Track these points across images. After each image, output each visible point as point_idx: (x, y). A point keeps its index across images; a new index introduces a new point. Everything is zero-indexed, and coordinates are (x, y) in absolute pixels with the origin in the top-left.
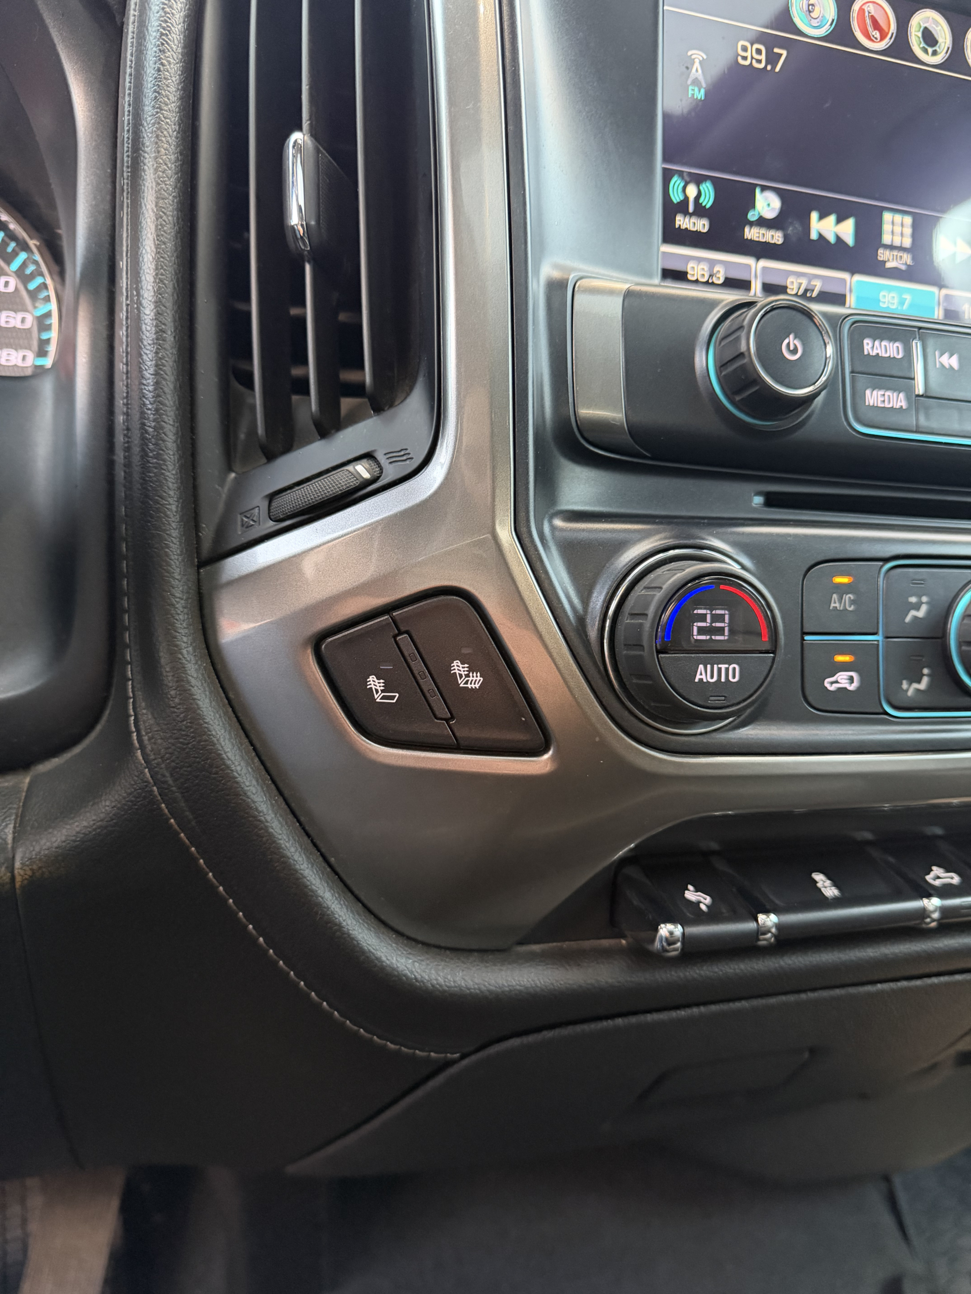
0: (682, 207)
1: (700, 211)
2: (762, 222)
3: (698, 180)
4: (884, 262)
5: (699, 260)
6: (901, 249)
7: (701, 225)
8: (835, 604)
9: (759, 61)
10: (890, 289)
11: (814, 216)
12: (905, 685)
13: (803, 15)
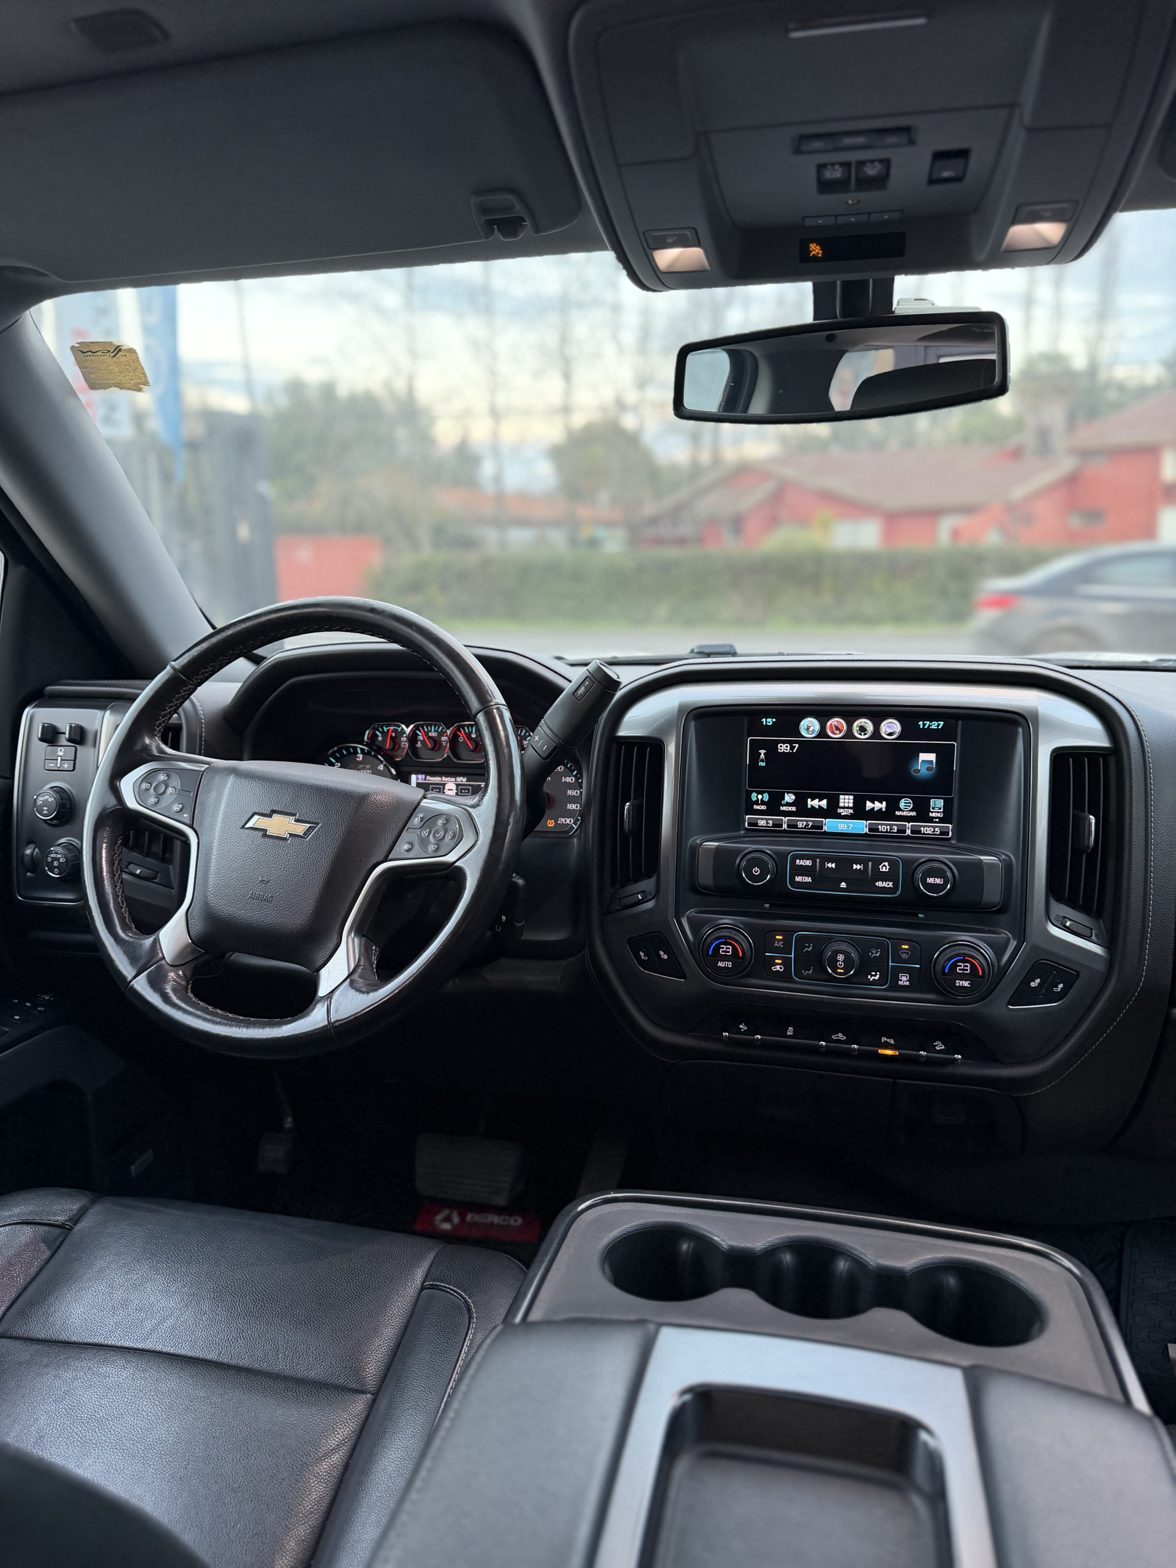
0: (757, 803)
1: (763, 803)
2: (788, 804)
3: (762, 793)
4: (840, 813)
5: (762, 819)
6: (848, 808)
7: (763, 807)
8: (776, 944)
9: (787, 750)
10: (842, 823)
11: (809, 800)
12: (803, 972)
13: (805, 731)
